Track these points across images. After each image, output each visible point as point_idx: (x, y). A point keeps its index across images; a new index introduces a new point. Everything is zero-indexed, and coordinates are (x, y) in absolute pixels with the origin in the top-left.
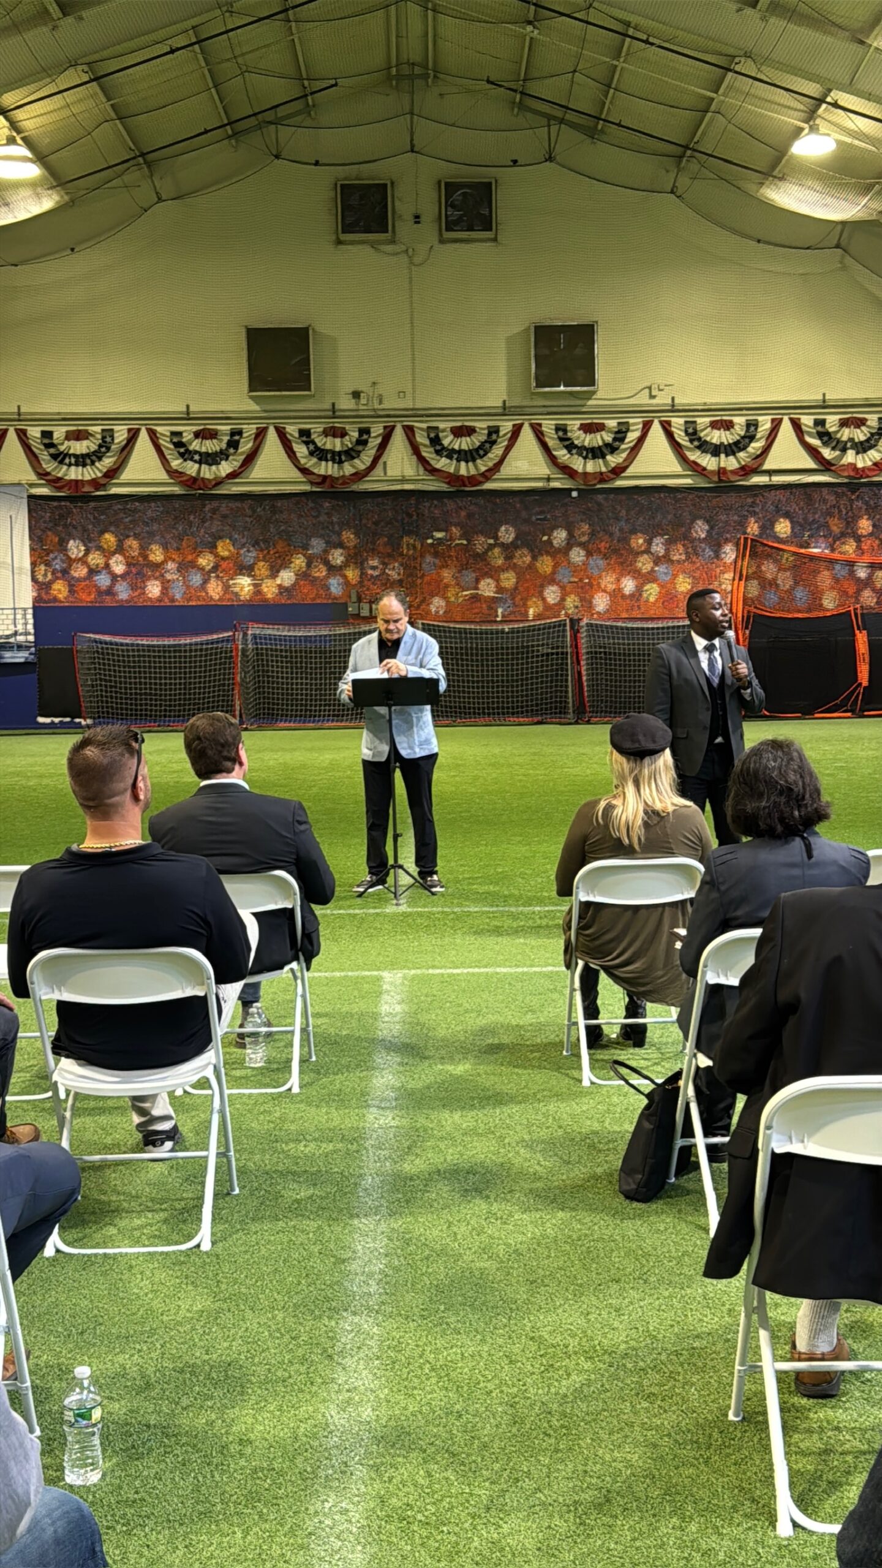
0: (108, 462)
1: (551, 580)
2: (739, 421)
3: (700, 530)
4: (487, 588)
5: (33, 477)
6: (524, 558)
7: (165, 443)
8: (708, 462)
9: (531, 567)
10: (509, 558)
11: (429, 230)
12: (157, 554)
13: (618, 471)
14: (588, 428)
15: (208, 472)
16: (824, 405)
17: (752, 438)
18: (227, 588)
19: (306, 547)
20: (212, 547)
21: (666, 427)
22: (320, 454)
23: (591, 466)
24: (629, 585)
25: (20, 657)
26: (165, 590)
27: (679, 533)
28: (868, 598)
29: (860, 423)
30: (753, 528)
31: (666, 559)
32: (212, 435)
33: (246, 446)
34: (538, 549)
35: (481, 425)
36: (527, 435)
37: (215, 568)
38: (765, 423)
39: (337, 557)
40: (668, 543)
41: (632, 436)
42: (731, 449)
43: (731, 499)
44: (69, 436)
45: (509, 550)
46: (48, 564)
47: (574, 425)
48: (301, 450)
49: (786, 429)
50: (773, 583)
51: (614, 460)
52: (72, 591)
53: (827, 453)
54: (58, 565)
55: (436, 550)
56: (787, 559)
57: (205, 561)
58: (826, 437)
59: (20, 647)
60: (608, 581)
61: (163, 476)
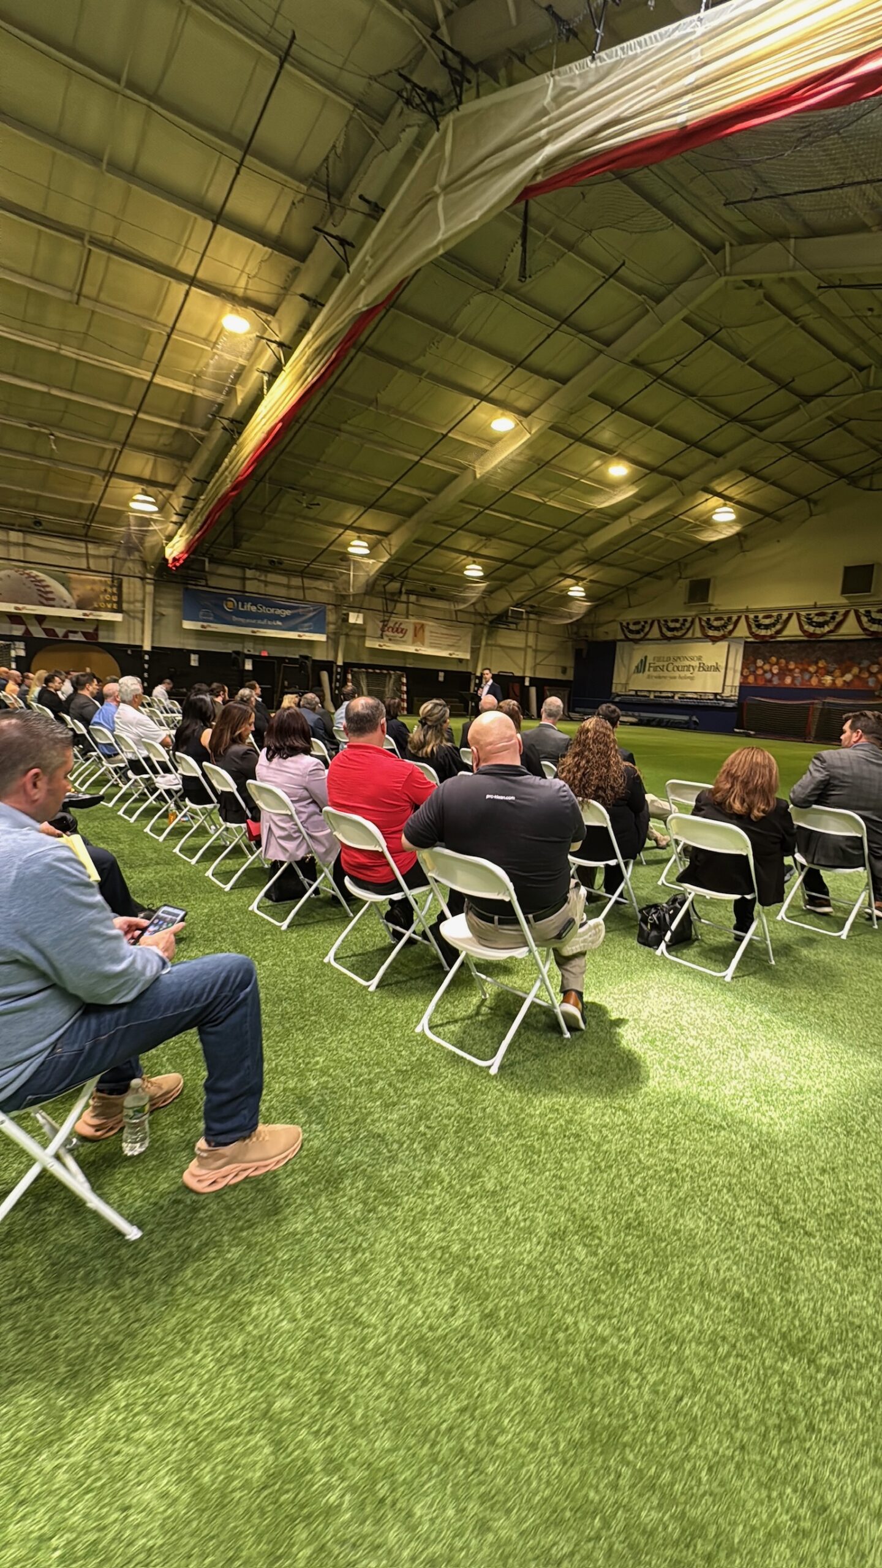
7: (803, 619)
12: (792, 666)
15: (818, 631)
18: (820, 681)
19: (859, 664)
20: (816, 663)
22: (873, 621)
25: (732, 705)
26: (793, 681)
32: (825, 614)
33: (838, 618)
37: (816, 672)
44: (765, 617)
46: (748, 669)
48: (864, 619)
52: (756, 679)
54: (752, 669)
57: (812, 669)
59: (732, 701)
61: (800, 632)
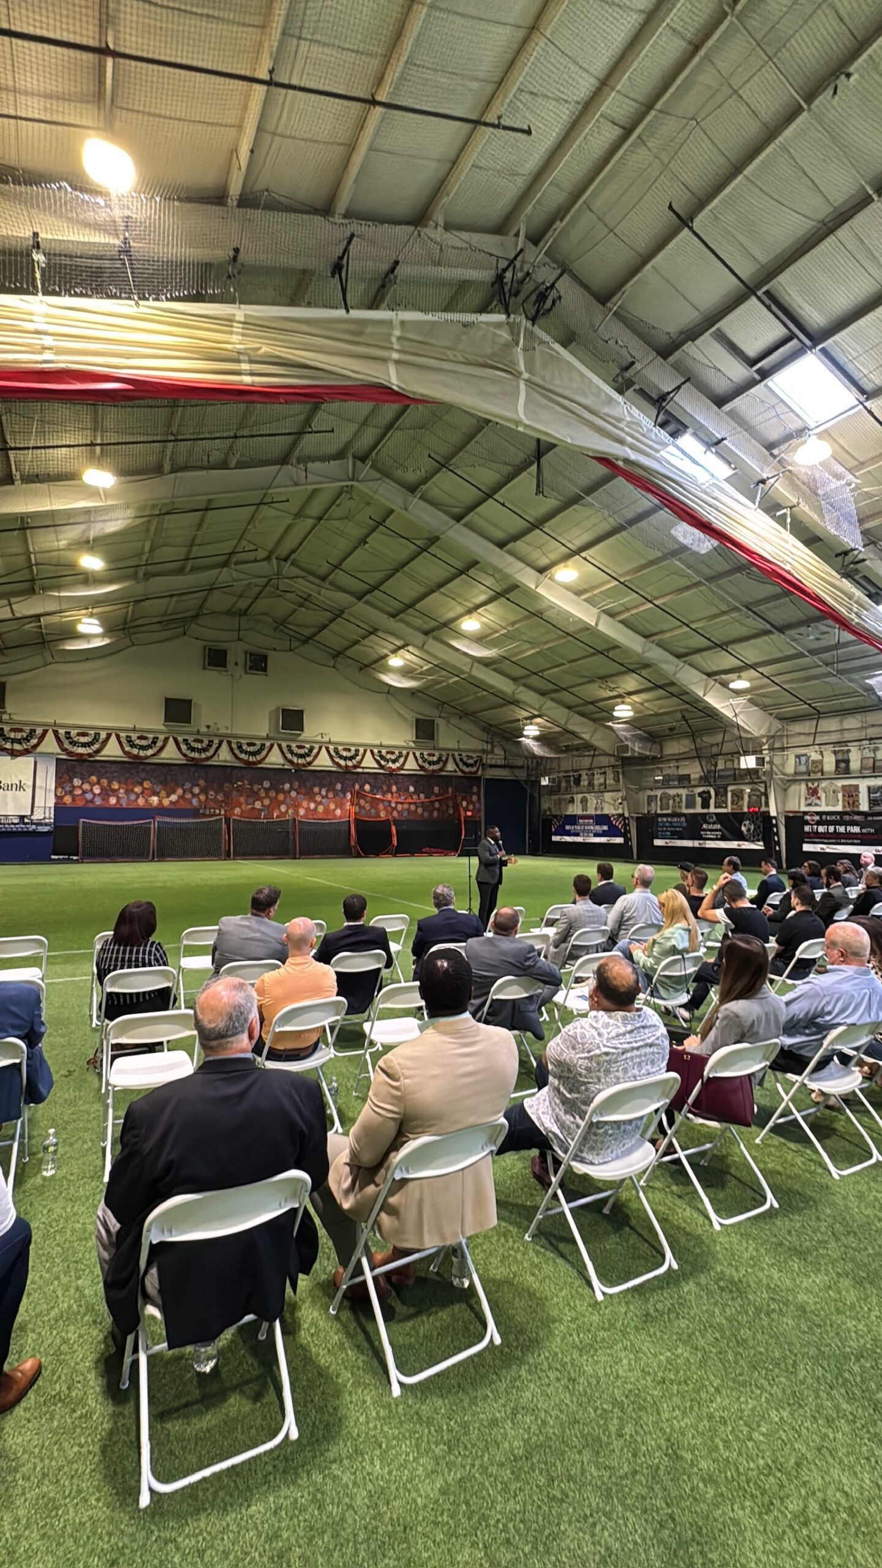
0: (96, 746)
1: (283, 803)
2: (353, 749)
3: (339, 786)
4: (258, 805)
5: (59, 751)
6: (273, 794)
7: (123, 740)
8: (342, 762)
9: (276, 797)
10: (267, 794)
11: (240, 668)
12: (115, 786)
13: (310, 764)
14: (299, 747)
15: (142, 753)
16: (381, 746)
17: (357, 755)
18: (147, 801)
19: (183, 785)
20: (141, 784)
21: (327, 749)
22: (193, 749)
23: (301, 761)
24: (312, 806)
25: (46, 829)
26: (118, 801)
27: (331, 787)
28: (395, 814)
29: (393, 753)
30: (357, 787)
31: (327, 796)
32: (145, 738)
33: (159, 744)
34: (278, 792)
35: (258, 743)
36: (276, 747)
37: (142, 793)
38: (361, 750)
39: (196, 790)
40: (327, 791)
41: (315, 751)
42: (351, 758)
43: (348, 776)
44: (79, 734)
45: (267, 790)
46: (63, 788)
47: (294, 745)
49: (368, 753)
50: (364, 807)
51: (309, 759)
52: (73, 800)
53: (383, 763)
54: (68, 789)
55: (238, 789)
56: (368, 799)
57: (138, 789)
58: (382, 757)
59: (46, 825)
60: (305, 804)
61: (121, 753)
